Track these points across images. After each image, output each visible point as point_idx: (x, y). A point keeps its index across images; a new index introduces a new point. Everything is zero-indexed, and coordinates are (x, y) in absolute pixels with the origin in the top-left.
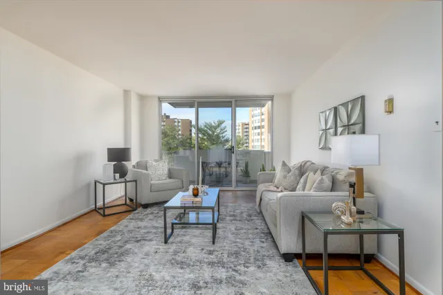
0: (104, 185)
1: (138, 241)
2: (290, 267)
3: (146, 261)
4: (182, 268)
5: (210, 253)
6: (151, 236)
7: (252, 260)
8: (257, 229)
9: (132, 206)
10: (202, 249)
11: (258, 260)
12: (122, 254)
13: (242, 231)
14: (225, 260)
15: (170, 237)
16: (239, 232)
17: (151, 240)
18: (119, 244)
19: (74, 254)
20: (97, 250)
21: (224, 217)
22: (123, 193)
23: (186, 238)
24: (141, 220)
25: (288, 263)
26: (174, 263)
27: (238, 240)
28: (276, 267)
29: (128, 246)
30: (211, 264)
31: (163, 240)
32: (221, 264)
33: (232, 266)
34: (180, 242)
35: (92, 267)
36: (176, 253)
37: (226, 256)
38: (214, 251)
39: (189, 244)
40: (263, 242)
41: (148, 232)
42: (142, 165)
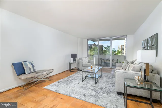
0: (71, 63)
1: (75, 80)
2: (119, 97)
3: (75, 86)
4: (83, 89)
5: (94, 87)
6: (79, 79)
7: (106, 92)
8: (113, 82)
9: (78, 70)
10: (92, 85)
11: (108, 92)
12: (70, 83)
13: (107, 82)
14: (97, 90)
15: (84, 80)
16: (106, 82)
17: (78, 80)
18: (70, 80)
19: (60, 81)
20: (65, 80)
21: (103, 76)
22: (76, 67)
23: (88, 81)
24: (79, 74)
25: (119, 95)
26: (82, 87)
27: (104, 85)
28: (114, 96)
29: (72, 81)
30: (92, 90)
31: (81, 81)
32: (95, 91)
33: (99, 92)
34: (86, 82)
35: (62, 84)
36: (83, 85)
37: (98, 89)
38: (95, 86)
39: (89, 83)
40: (113, 87)
41: (79, 78)
42: (81, 59)
